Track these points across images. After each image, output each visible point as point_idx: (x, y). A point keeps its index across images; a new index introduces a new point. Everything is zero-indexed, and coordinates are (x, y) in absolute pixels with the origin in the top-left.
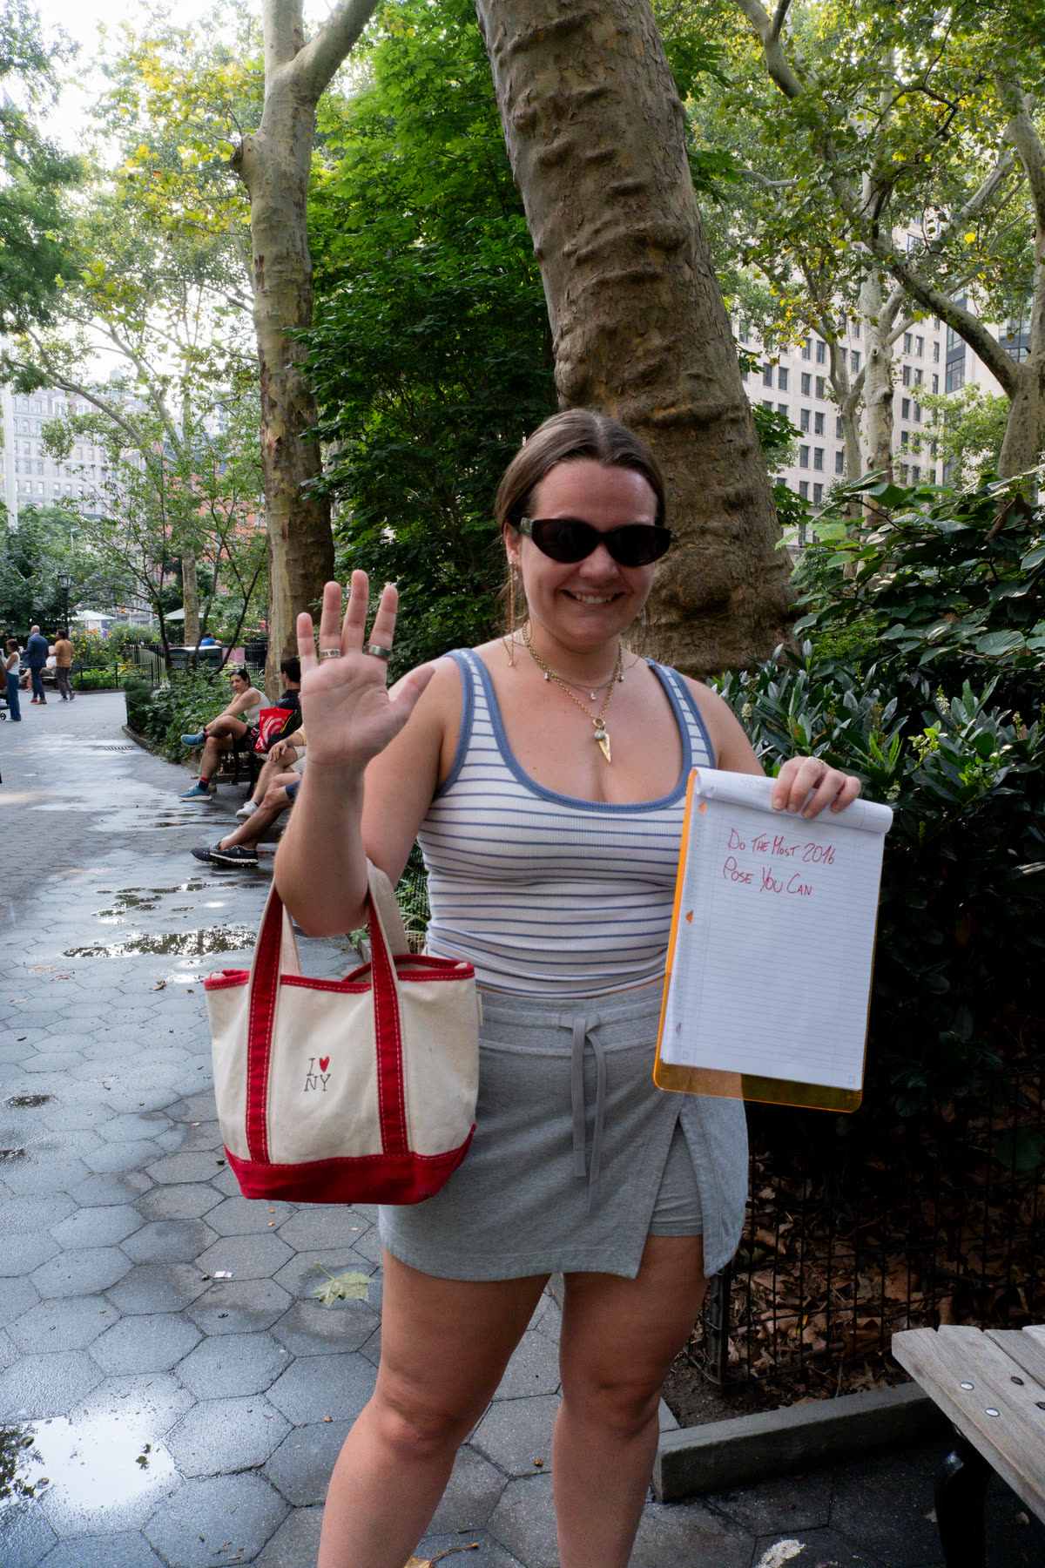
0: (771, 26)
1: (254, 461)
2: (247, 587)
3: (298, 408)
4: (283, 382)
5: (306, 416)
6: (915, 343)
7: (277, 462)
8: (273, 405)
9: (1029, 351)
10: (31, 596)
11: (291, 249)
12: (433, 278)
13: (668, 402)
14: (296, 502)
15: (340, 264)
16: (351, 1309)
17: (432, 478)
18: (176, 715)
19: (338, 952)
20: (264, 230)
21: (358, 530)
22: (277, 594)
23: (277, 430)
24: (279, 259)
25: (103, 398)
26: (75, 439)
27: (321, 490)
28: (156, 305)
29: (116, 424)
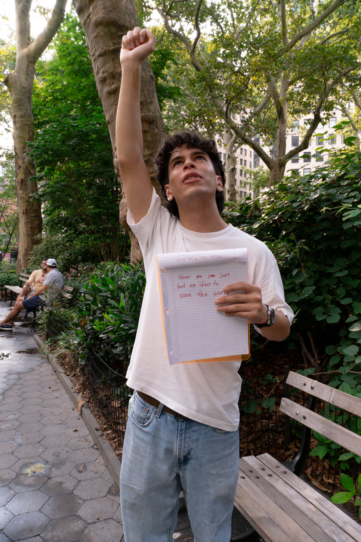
0: (192, 48)
1: (13, 186)
2: (11, 232)
3: (29, 169)
4: (23, 159)
5: (32, 171)
6: (244, 151)
7: (21, 187)
8: (20, 167)
9: (276, 156)
11: (26, 113)
12: (76, 126)
14: (28, 202)
15: (44, 119)
16: (38, 476)
17: (76, 194)
19: (40, 359)
20: (16, 106)
21: (51, 212)
22: (21, 234)
23: (21, 176)
24: (22, 117)
27: (37, 198)
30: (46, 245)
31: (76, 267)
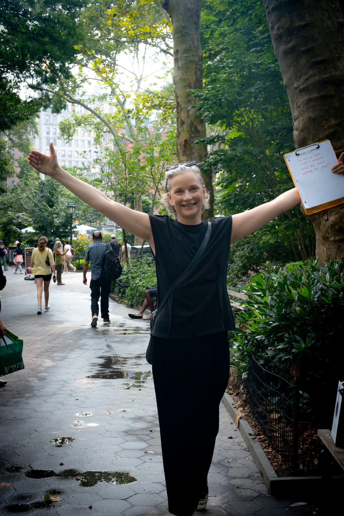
3: (195, 124)
4: (188, 111)
7: (184, 152)
8: (183, 123)
10: (53, 218)
11: (192, 45)
13: (338, 147)
18: (131, 282)
20: (179, 37)
23: (185, 136)
24: (186, 51)
25: (92, 106)
26: (76, 129)
27: (206, 168)
28: (122, 53)
29: (98, 120)
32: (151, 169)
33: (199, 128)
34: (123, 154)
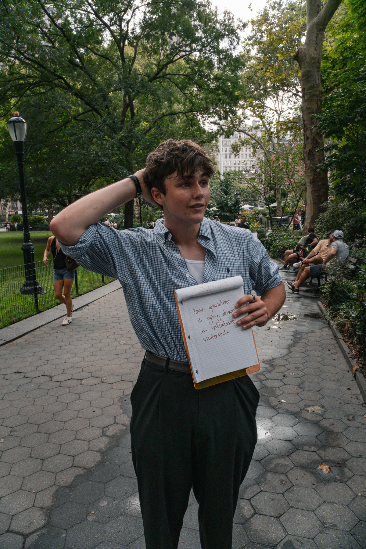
2: (298, 198)
3: (316, 138)
4: (311, 130)
7: (309, 157)
8: (308, 138)
10: (227, 201)
11: (315, 84)
14: (315, 171)
16: (316, 414)
18: (274, 242)
19: (322, 324)
20: (305, 79)
22: (308, 202)
23: (309, 147)
24: (310, 88)
25: (250, 133)
26: (241, 148)
27: (324, 168)
28: (268, 99)
29: (255, 141)
30: (332, 213)
31: (360, 235)
32: (287, 170)
33: (319, 141)
34: (269, 161)
